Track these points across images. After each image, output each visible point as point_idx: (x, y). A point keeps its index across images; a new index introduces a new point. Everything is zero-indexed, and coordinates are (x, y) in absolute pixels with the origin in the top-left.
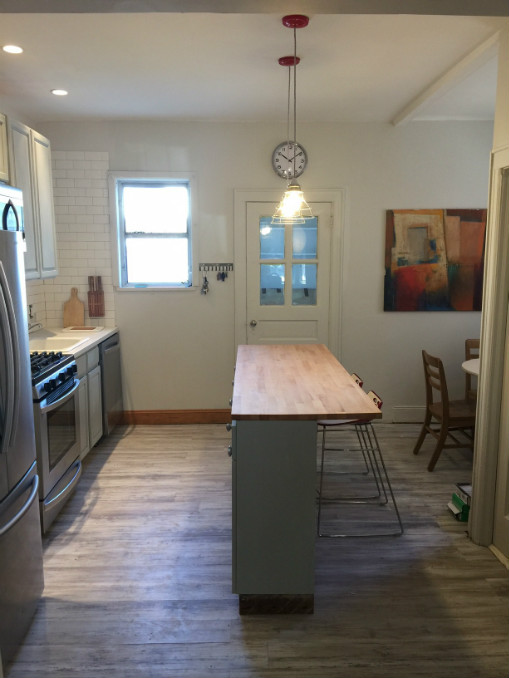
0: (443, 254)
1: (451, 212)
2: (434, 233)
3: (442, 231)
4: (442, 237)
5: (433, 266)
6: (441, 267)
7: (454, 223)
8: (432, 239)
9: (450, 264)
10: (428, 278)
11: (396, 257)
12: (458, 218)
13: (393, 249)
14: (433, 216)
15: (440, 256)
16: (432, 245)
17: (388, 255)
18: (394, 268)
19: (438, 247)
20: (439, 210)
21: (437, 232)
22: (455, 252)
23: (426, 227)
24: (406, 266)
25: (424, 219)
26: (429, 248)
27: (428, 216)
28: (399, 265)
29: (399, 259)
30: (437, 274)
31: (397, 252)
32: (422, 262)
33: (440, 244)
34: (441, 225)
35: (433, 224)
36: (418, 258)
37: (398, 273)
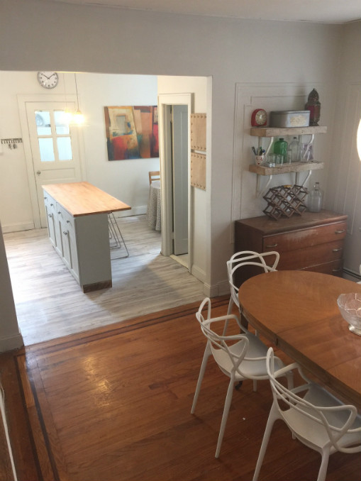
1: (136, 108)
2: (129, 119)
3: (133, 118)
4: (133, 120)
5: (130, 136)
6: (134, 136)
7: (138, 113)
8: (128, 121)
9: (138, 134)
10: (128, 142)
11: (111, 132)
12: (139, 111)
13: (110, 128)
14: (127, 110)
15: (133, 131)
16: (129, 125)
17: (108, 131)
18: (111, 138)
19: (132, 126)
20: (130, 107)
21: (130, 118)
22: (140, 129)
23: (124, 116)
24: (117, 136)
25: (123, 111)
26: (128, 127)
27: (125, 110)
28: (113, 136)
29: (113, 133)
30: (132, 140)
31: (112, 129)
32: (125, 134)
33: (132, 124)
34: (132, 114)
35: (128, 114)
36: (122, 132)
37: (114, 140)
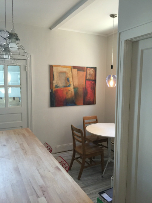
0: (72, 83)
1: (74, 67)
2: (69, 75)
3: (71, 75)
4: (71, 77)
5: (69, 88)
6: (71, 89)
7: (75, 71)
8: (68, 77)
9: (75, 88)
10: (67, 93)
11: (54, 85)
12: (77, 70)
13: (53, 81)
14: (68, 69)
15: (71, 84)
17: (51, 83)
18: (54, 89)
19: (70, 81)
20: (70, 66)
22: (76, 83)
23: (65, 73)
24: (59, 88)
25: (64, 70)
26: (67, 81)
27: (66, 68)
28: (56, 88)
29: (56, 85)
30: (70, 91)
31: (55, 82)
32: (64, 87)
33: (71, 79)
34: (71, 72)
35: (68, 72)
36: (63, 85)
37: (56, 91)
